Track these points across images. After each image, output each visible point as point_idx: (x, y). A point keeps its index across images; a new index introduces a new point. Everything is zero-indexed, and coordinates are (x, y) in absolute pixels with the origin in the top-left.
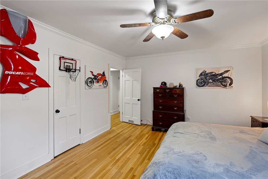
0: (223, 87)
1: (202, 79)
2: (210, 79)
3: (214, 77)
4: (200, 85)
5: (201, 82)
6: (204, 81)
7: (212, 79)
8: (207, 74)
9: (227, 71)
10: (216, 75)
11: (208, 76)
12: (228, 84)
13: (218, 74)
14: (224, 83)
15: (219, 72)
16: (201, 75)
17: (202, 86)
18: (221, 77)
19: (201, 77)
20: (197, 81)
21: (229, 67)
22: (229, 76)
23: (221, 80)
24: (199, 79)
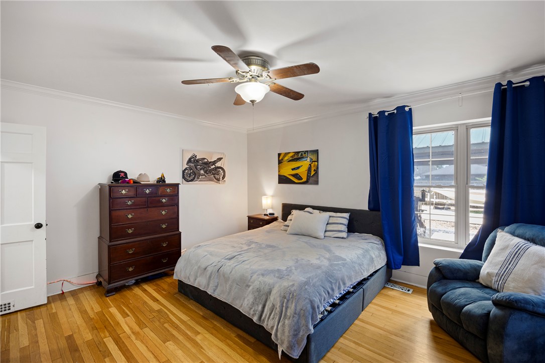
0: (216, 182)
1: (192, 169)
2: (201, 169)
3: (206, 166)
4: (188, 178)
5: (189, 174)
6: (194, 172)
7: (203, 169)
8: (198, 161)
9: (220, 159)
10: (208, 164)
11: (199, 164)
12: (221, 178)
13: (211, 162)
14: (217, 176)
15: (211, 159)
16: (189, 161)
17: (192, 180)
18: (214, 166)
19: (189, 164)
20: (184, 172)
21: (221, 153)
22: (222, 166)
23: (214, 172)
24: (186, 169)
